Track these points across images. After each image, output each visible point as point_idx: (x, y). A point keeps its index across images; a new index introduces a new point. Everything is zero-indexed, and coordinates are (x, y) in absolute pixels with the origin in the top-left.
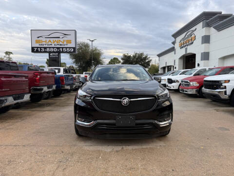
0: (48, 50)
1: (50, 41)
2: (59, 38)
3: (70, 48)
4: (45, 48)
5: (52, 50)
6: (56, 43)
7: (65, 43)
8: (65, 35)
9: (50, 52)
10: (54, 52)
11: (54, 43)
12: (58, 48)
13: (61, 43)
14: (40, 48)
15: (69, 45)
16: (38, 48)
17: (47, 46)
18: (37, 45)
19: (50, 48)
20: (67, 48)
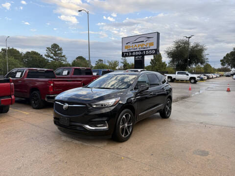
0: (134, 54)
1: (136, 46)
2: (143, 41)
3: (152, 50)
4: (132, 52)
5: (137, 53)
6: (140, 47)
7: (148, 46)
8: (149, 38)
9: (135, 56)
10: (138, 55)
11: (139, 46)
12: (142, 51)
13: (144, 46)
14: (128, 52)
15: (152, 48)
16: (126, 52)
17: (133, 50)
18: (126, 50)
19: (135, 52)
20: (149, 50)
